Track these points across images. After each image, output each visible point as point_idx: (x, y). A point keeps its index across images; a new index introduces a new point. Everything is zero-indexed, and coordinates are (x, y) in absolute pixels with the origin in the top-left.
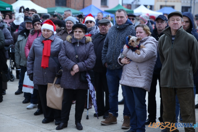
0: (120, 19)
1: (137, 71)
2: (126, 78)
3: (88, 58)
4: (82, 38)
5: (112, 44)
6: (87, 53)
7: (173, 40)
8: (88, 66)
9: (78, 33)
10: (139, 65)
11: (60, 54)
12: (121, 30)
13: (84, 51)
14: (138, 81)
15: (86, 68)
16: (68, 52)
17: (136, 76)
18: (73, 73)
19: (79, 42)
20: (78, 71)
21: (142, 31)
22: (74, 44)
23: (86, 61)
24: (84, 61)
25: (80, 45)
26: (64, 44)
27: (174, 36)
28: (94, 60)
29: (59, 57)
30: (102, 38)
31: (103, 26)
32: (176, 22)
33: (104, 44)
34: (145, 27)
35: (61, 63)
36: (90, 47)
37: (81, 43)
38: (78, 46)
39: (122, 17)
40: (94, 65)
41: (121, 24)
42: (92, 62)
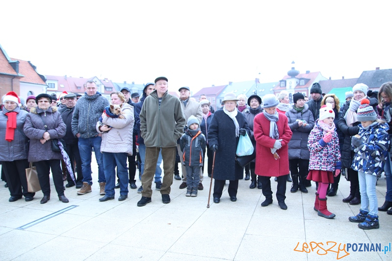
0: (91, 90)
1: (119, 137)
2: (108, 145)
3: (58, 126)
4: (48, 108)
5: (85, 113)
6: (56, 122)
7: (160, 102)
8: (60, 134)
9: (43, 103)
10: (119, 131)
11: (25, 126)
12: (93, 100)
13: (53, 120)
14: (121, 147)
15: (57, 135)
16: (34, 123)
17: (118, 142)
18: (43, 142)
19: (46, 112)
20: (49, 138)
21: (117, 97)
22: (41, 114)
23: (57, 129)
24: (55, 129)
25: (48, 115)
26: (28, 116)
27: (161, 99)
28: (66, 128)
29: (25, 130)
30: (70, 112)
31: (70, 100)
32: (163, 86)
33: (73, 116)
34: (119, 94)
35: (27, 135)
36: (58, 116)
37: (48, 113)
38: (45, 116)
39: (93, 88)
40: (65, 133)
41: (93, 94)
42: (63, 130)
